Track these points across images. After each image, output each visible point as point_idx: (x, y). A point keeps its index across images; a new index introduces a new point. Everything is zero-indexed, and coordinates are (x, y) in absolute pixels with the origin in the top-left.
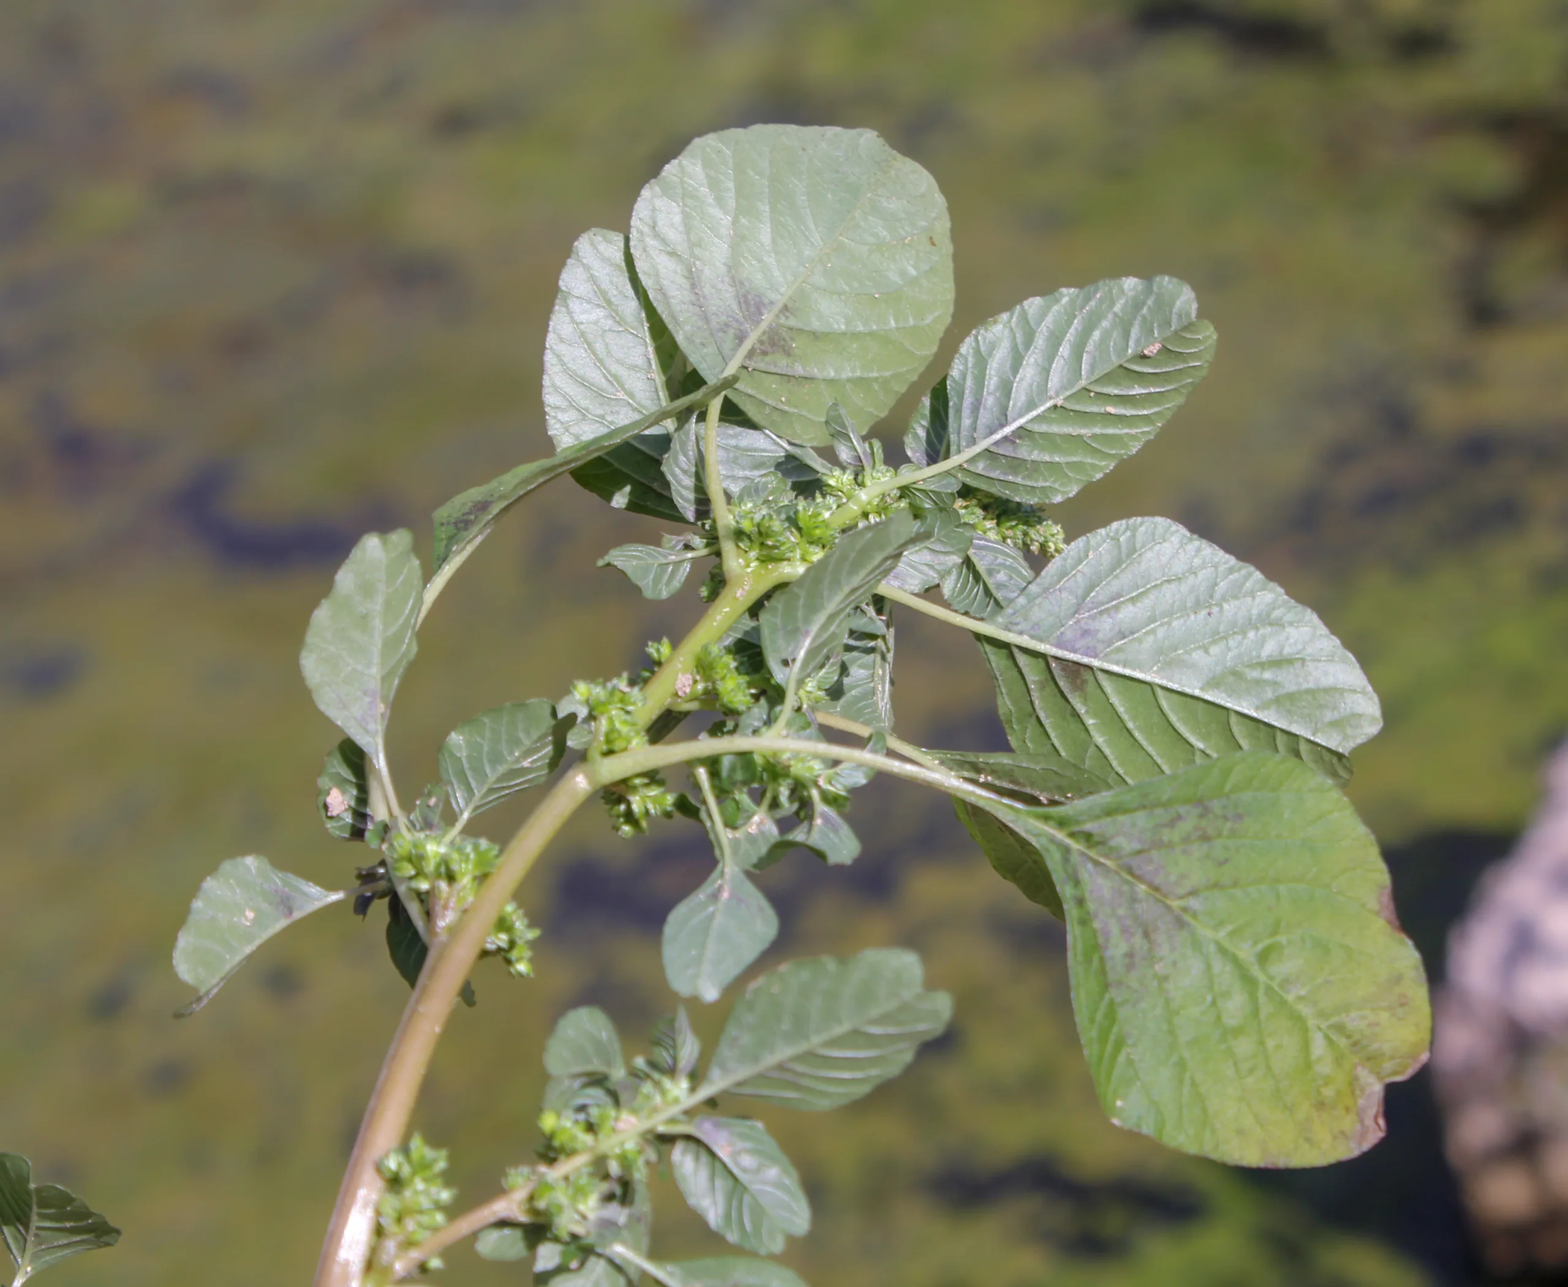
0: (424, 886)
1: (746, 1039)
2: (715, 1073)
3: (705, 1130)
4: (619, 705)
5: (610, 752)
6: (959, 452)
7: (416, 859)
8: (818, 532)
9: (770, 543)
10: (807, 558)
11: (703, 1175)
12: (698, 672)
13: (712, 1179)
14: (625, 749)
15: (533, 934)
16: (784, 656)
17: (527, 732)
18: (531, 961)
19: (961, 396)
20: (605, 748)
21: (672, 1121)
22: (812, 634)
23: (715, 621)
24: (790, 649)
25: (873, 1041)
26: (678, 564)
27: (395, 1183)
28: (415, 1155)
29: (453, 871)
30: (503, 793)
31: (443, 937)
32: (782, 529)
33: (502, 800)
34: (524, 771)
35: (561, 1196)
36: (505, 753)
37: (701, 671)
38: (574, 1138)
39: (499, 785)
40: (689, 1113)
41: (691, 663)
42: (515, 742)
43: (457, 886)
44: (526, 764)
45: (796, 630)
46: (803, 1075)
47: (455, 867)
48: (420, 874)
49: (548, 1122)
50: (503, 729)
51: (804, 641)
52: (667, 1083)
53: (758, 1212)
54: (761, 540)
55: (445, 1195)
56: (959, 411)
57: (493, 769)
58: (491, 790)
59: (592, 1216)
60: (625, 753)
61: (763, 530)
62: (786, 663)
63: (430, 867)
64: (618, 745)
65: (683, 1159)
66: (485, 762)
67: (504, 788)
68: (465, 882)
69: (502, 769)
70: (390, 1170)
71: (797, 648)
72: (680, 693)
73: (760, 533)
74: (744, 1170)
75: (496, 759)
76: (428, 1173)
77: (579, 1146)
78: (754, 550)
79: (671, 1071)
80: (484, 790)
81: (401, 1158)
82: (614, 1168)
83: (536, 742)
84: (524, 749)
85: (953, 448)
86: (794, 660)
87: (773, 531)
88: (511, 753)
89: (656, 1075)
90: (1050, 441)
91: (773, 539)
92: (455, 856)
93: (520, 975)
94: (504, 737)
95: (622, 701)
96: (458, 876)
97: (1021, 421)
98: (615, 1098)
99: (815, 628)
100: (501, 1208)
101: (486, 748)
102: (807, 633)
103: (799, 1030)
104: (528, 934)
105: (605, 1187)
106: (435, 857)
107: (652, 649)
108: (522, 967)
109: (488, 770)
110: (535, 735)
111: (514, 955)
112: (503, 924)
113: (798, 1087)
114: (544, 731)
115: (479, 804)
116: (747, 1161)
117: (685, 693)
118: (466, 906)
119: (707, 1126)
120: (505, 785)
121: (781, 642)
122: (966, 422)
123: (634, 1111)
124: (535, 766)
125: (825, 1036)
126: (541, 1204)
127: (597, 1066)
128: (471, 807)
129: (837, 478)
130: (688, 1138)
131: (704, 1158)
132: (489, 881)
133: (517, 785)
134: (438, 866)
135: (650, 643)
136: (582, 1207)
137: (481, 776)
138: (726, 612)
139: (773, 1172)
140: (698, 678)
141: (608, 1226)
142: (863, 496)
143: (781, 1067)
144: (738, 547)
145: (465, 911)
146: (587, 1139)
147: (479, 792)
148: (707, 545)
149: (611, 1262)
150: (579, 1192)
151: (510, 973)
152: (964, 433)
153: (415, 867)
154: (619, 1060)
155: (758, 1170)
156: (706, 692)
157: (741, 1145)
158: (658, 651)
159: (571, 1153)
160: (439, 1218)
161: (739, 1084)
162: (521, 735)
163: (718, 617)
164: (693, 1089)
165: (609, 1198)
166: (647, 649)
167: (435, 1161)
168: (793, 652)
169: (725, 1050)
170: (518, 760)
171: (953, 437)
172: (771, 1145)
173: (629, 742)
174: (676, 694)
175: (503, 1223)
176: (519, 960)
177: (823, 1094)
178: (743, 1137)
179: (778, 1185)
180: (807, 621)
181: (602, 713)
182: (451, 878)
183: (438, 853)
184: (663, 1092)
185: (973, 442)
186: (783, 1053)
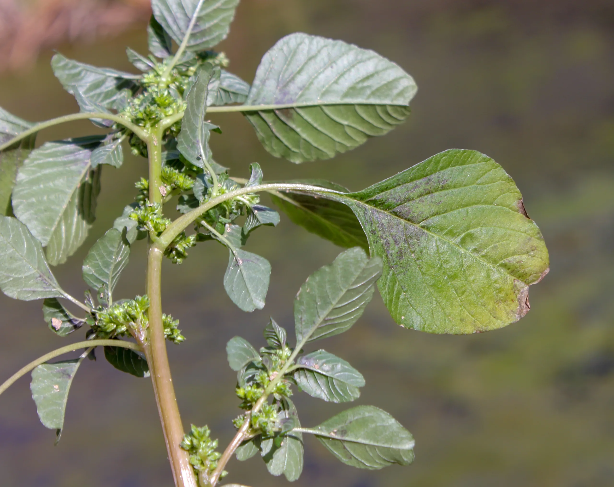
0: (124, 328)
1: (305, 317)
2: (299, 337)
3: (304, 363)
4: (152, 213)
5: (159, 234)
6: (181, 42)
7: (114, 320)
8: (167, 101)
9: (154, 116)
10: (167, 114)
11: (312, 382)
12: (164, 183)
13: (316, 381)
14: (165, 229)
15: (177, 322)
16: (196, 156)
17: (113, 247)
18: (182, 334)
19: (165, 20)
20: (156, 233)
21: (291, 366)
22: (200, 141)
23: (155, 159)
24: (196, 152)
25: (357, 291)
26: (117, 148)
27: (193, 449)
28: (196, 433)
29: (133, 315)
30: (117, 276)
31: (146, 344)
32: (155, 108)
33: (118, 279)
34: (120, 262)
35: (263, 419)
36: (109, 260)
37: (166, 182)
38: (255, 393)
39: (114, 274)
40: (296, 360)
41: (160, 181)
42: (110, 253)
43: (139, 320)
44: (119, 259)
45: (194, 144)
46: (334, 319)
47: (133, 313)
48: (118, 324)
49: (241, 392)
50: (102, 251)
51: (199, 146)
52: (279, 352)
53: (343, 385)
54: (148, 118)
55: (215, 444)
56: (169, 26)
57: (109, 269)
58: (113, 278)
59: (278, 421)
60: (166, 230)
61: (148, 113)
62: (198, 159)
63: (121, 319)
64: (162, 228)
65: (301, 379)
66: (103, 269)
67: (116, 274)
68: (140, 317)
69: (112, 267)
70: (188, 445)
71: (198, 149)
72: (164, 195)
73: (147, 115)
74: (327, 371)
75: (107, 265)
76: (204, 439)
77: (259, 395)
78: (148, 123)
79: (280, 347)
80: (110, 280)
81: (190, 438)
82: (277, 396)
83: (118, 247)
84: (115, 254)
85: (178, 42)
86: (201, 156)
87: (153, 111)
88: (111, 258)
89: (273, 351)
90: (209, 16)
91: (154, 114)
92: (130, 309)
93: (181, 341)
94: (105, 254)
95: (152, 211)
96: (137, 316)
97: (195, 15)
98: (264, 369)
99: (199, 138)
100: (239, 437)
101: (100, 264)
102: (198, 142)
103: (326, 302)
104: (175, 324)
105: (276, 406)
106: (121, 315)
107: (138, 185)
108: (180, 338)
109: (106, 270)
110: (116, 245)
111: (175, 335)
112: (166, 325)
113: (334, 325)
114: (119, 241)
115: (111, 286)
116: (326, 367)
117: (165, 194)
118: (148, 326)
119: (304, 361)
120: (116, 273)
121: (191, 152)
122: (175, 28)
123: (274, 369)
124: (122, 257)
125: (337, 299)
126: (257, 426)
127: (249, 360)
128: (110, 290)
129: (147, 78)
130: (298, 370)
131: (308, 375)
132: (150, 311)
133: (120, 270)
134: (125, 318)
135: (136, 184)
136: (272, 419)
137: (106, 275)
138: (156, 154)
139: (339, 367)
140: (165, 185)
141: (284, 421)
142: (164, 79)
143: (325, 321)
144: (140, 126)
145: (148, 328)
146: (260, 390)
147: (109, 282)
148: (123, 134)
149: (291, 436)
150: (268, 414)
151: (176, 343)
152: (178, 33)
153: (114, 323)
154: (255, 352)
155: (333, 369)
156: (174, 189)
157: (321, 362)
158: (142, 184)
159: (256, 400)
160: (217, 454)
161: (311, 337)
162: (111, 249)
163: (155, 157)
164: (292, 349)
165: (279, 410)
166: (136, 187)
167: (205, 431)
168: (198, 153)
169: (298, 326)
170: (116, 260)
171: (174, 38)
172: (331, 356)
173: (165, 225)
174: (163, 197)
175: (244, 442)
176: (177, 336)
177: (344, 323)
178: (320, 358)
179: (344, 370)
180: (195, 137)
181: (148, 220)
182: (134, 319)
183: (120, 312)
184: (280, 357)
185: (183, 34)
186: (323, 314)
